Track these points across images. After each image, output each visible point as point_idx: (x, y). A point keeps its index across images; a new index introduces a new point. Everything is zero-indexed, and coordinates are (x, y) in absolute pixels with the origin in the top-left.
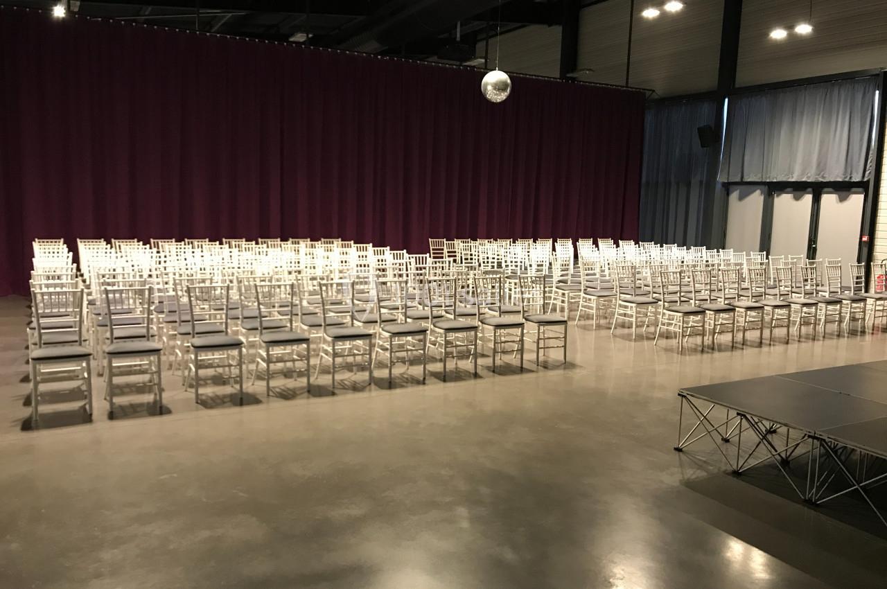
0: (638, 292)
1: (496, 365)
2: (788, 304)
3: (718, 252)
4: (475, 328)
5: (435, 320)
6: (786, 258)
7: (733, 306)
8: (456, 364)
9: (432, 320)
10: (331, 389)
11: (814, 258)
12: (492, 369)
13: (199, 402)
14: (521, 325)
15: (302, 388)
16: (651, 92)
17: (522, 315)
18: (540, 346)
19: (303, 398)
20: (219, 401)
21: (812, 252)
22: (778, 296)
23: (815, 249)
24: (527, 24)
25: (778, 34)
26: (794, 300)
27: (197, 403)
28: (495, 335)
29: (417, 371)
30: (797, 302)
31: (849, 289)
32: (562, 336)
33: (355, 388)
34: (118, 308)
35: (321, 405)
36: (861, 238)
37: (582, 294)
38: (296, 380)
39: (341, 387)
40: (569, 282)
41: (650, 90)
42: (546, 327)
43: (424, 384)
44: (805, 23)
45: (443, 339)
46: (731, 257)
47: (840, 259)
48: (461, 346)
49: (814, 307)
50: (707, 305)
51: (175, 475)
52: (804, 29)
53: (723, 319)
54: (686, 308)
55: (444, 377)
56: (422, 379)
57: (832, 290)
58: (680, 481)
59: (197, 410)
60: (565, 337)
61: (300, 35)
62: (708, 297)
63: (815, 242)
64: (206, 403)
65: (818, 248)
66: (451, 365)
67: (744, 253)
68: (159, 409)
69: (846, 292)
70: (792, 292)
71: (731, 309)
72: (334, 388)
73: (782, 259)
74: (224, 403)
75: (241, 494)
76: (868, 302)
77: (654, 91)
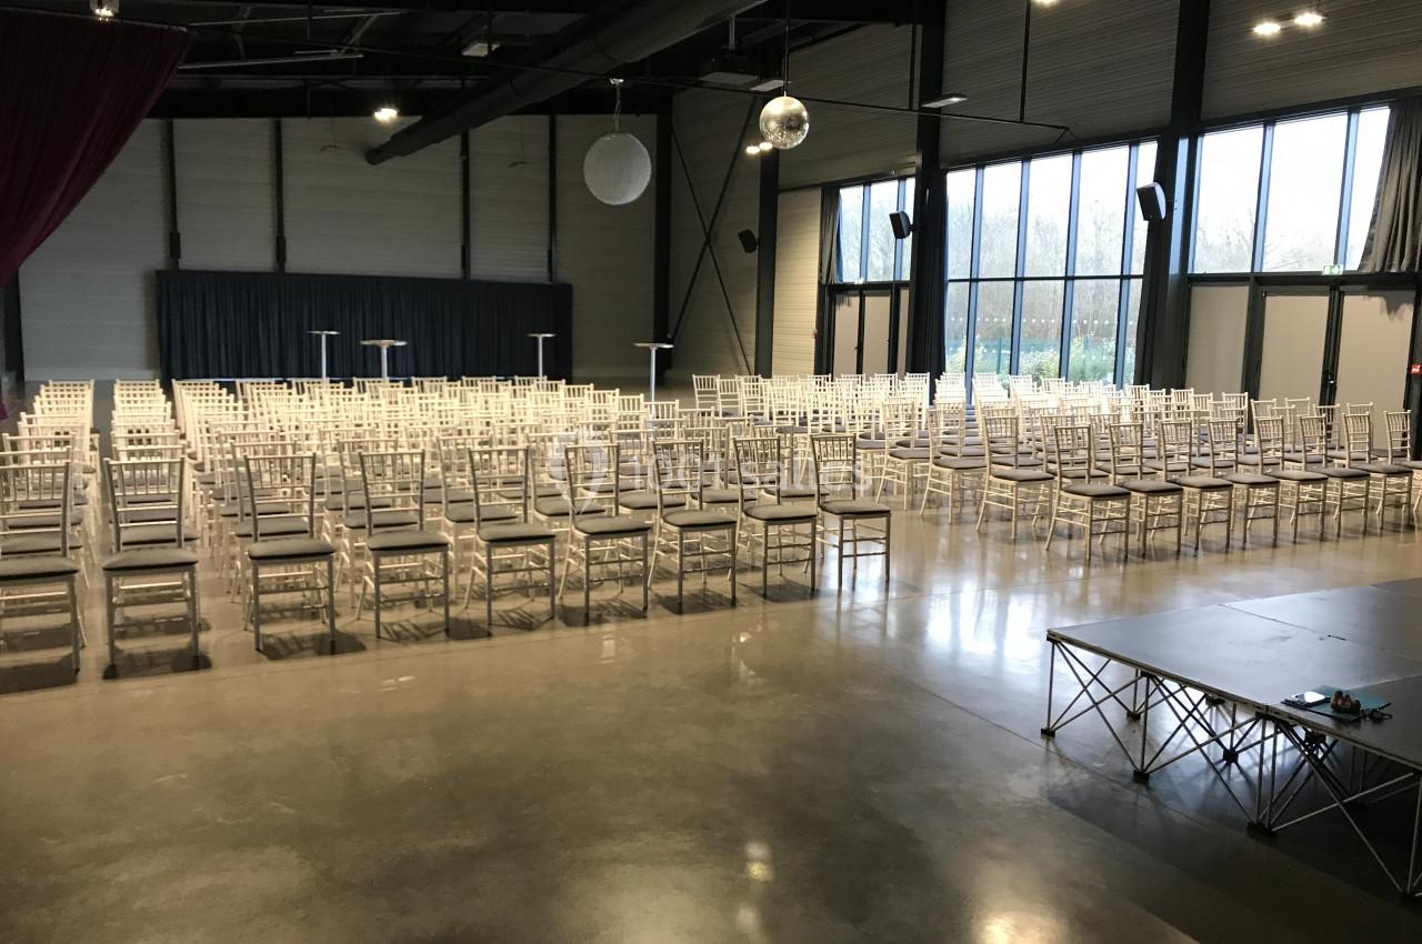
0: (1022, 460)
1: (768, 584)
2: (1274, 479)
3: (1168, 393)
4: (730, 524)
5: (666, 511)
6: (1280, 403)
7: (1179, 484)
8: (705, 583)
9: (661, 512)
10: (485, 626)
11: (1331, 402)
12: (762, 592)
13: (261, 648)
14: (810, 518)
15: (437, 625)
16: (1062, 130)
17: (815, 502)
18: (844, 554)
19: (439, 642)
20: (295, 647)
21: (1328, 393)
22: (1260, 467)
23: (1334, 388)
24: (862, 23)
25: (1267, 29)
26: (1286, 473)
27: (258, 650)
28: (766, 535)
29: (634, 595)
30: (1291, 476)
31: (1383, 453)
32: (882, 535)
33: (526, 624)
34: (150, 492)
35: (467, 653)
36: (1409, 368)
37: (930, 464)
38: (431, 611)
39: (503, 623)
40: (912, 445)
41: (1062, 128)
42: (858, 521)
43: (645, 617)
44: (1311, 11)
45: (678, 542)
46: (1191, 403)
47: (1371, 404)
48: (712, 553)
49: (1322, 485)
50: (1136, 482)
51: (184, 776)
52: (1309, 20)
53: (1164, 506)
54: (1099, 487)
55: (677, 606)
56: (641, 608)
57: (1354, 455)
58: (1041, 788)
59: (258, 661)
60: (887, 538)
61: (480, 45)
62: (1137, 470)
63: (1334, 377)
64: (273, 651)
65: (1338, 385)
66: (692, 585)
67: (1211, 394)
68: (195, 661)
69: (1380, 459)
70: (1284, 459)
71: (1176, 490)
72: (490, 624)
73: (1272, 404)
74: (302, 649)
75: (286, 810)
76: (1415, 476)
77: (1067, 129)
